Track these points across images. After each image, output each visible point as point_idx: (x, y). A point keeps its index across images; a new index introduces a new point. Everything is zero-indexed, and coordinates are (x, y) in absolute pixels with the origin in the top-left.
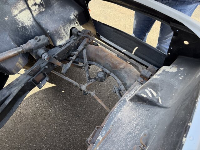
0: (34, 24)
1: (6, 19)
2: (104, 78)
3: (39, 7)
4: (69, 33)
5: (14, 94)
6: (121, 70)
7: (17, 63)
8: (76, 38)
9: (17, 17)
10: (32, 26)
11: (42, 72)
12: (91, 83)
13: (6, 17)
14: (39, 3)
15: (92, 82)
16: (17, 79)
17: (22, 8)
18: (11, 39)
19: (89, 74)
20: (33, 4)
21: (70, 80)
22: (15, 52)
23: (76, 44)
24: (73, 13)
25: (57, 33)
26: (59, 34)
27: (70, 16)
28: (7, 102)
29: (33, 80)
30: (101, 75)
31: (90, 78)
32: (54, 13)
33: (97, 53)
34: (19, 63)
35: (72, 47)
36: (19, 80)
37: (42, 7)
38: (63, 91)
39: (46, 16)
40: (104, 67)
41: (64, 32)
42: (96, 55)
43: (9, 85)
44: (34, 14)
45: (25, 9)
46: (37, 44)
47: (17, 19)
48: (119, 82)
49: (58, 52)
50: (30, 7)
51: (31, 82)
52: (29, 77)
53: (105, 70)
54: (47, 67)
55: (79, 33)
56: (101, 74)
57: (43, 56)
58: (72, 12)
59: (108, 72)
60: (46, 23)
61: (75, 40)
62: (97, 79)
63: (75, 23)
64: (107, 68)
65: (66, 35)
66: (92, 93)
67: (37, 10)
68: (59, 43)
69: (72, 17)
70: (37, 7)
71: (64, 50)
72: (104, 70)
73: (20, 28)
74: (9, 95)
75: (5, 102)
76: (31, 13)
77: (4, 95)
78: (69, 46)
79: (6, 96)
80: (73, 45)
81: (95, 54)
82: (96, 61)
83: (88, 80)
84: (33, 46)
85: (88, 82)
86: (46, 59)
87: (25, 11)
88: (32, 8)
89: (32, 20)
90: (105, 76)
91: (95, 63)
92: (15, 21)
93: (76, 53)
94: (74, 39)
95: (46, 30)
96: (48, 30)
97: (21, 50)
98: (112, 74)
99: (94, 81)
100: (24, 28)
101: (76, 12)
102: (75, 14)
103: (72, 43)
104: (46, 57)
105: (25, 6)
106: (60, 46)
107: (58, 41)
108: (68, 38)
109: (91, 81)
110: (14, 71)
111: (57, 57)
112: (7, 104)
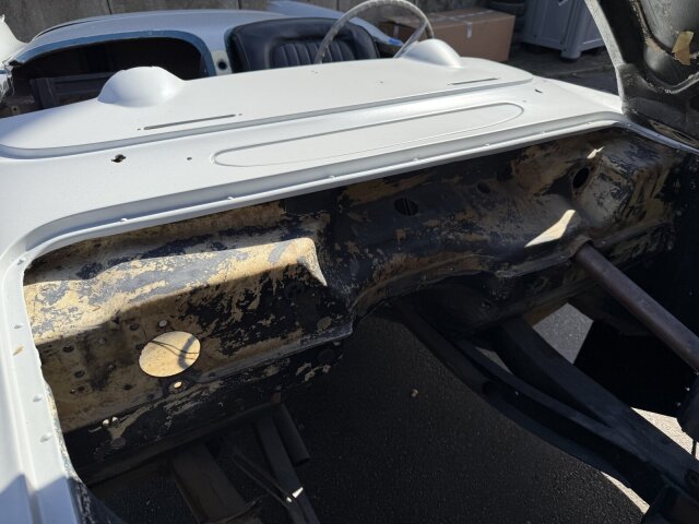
29: (672, 492)
51: (661, 485)
52: (679, 475)
77: (601, 409)
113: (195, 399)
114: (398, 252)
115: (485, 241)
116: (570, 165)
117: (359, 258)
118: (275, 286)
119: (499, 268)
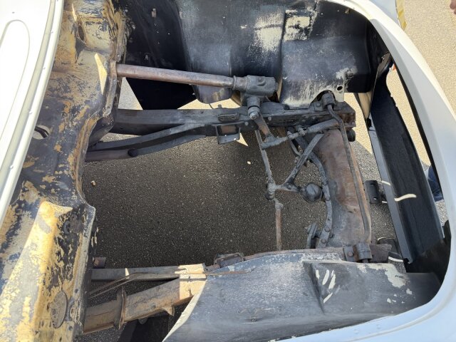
0: (275, 51)
1: (242, 27)
2: (312, 198)
3: (299, 32)
4: (315, 96)
5: (186, 128)
6: (345, 211)
7: (216, 93)
8: (320, 109)
9: (258, 32)
10: (270, 53)
11: (236, 125)
12: (287, 189)
13: (244, 24)
14: (303, 27)
15: (290, 189)
16: (202, 112)
17: (274, 23)
18: (229, 57)
19: (296, 175)
20: (294, 25)
21: (266, 160)
22: (222, 83)
23: (314, 118)
24: (347, 69)
25: (296, 87)
26: (299, 90)
27: (338, 73)
28: (173, 131)
29: (219, 128)
30: (312, 191)
31: (292, 182)
32: (317, 51)
33: (335, 154)
34: (219, 94)
35: (304, 118)
36: (203, 115)
37: (304, 34)
38: (249, 163)
39: (301, 51)
40: (327, 182)
41: (308, 91)
42: (332, 156)
43: (189, 111)
44: (286, 38)
45: (277, 26)
46: (255, 88)
47: (256, 35)
48: (329, 224)
49: (277, 114)
50: (287, 27)
51: (214, 128)
52: (216, 120)
53: (326, 188)
54: (247, 124)
55: (330, 107)
56: (313, 189)
57: (251, 110)
58: (347, 66)
59: (327, 195)
60: (292, 63)
61: (316, 111)
62: (302, 192)
63: (338, 86)
64: (330, 189)
65: (308, 96)
66: (278, 205)
67: (294, 36)
68: (289, 101)
69: (340, 75)
70: (296, 31)
71: (287, 116)
72: (324, 187)
73: (251, 47)
74: (181, 125)
75: (170, 130)
76: (283, 35)
77: (174, 120)
78: (300, 115)
79: (175, 122)
80: (307, 117)
81: (331, 153)
82: (324, 164)
83: (288, 182)
84: (248, 88)
85: (284, 185)
86: (251, 117)
87: (275, 28)
88: (288, 30)
89: (277, 44)
90: (317, 198)
91: (320, 165)
92: (252, 35)
93: (303, 132)
94: (317, 109)
95: (283, 73)
96: (286, 76)
97: (230, 83)
98: (329, 203)
99: (295, 191)
100: (258, 50)
101: (353, 71)
102: (349, 72)
103: (308, 113)
104: (253, 114)
105: (281, 22)
106: (287, 107)
107: (289, 99)
108: (308, 101)
109: (290, 186)
110: (205, 99)
111: (270, 119)
112: (171, 133)
113: (79, 305)
114: (68, 156)
115: (88, 109)
116: (73, 33)
117: (58, 179)
118: (61, 237)
119: (102, 113)
